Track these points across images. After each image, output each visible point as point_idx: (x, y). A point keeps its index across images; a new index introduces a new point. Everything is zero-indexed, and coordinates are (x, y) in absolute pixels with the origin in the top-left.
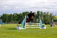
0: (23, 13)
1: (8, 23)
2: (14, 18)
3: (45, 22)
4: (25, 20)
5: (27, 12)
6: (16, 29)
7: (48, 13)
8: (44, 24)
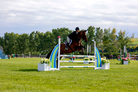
0: (53, 30)
1: (17, 56)
2: (33, 43)
3: (108, 54)
4: (57, 49)
5: (63, 30)
6: (37, 70)
7: (114, 31)
8: (104, 59)
